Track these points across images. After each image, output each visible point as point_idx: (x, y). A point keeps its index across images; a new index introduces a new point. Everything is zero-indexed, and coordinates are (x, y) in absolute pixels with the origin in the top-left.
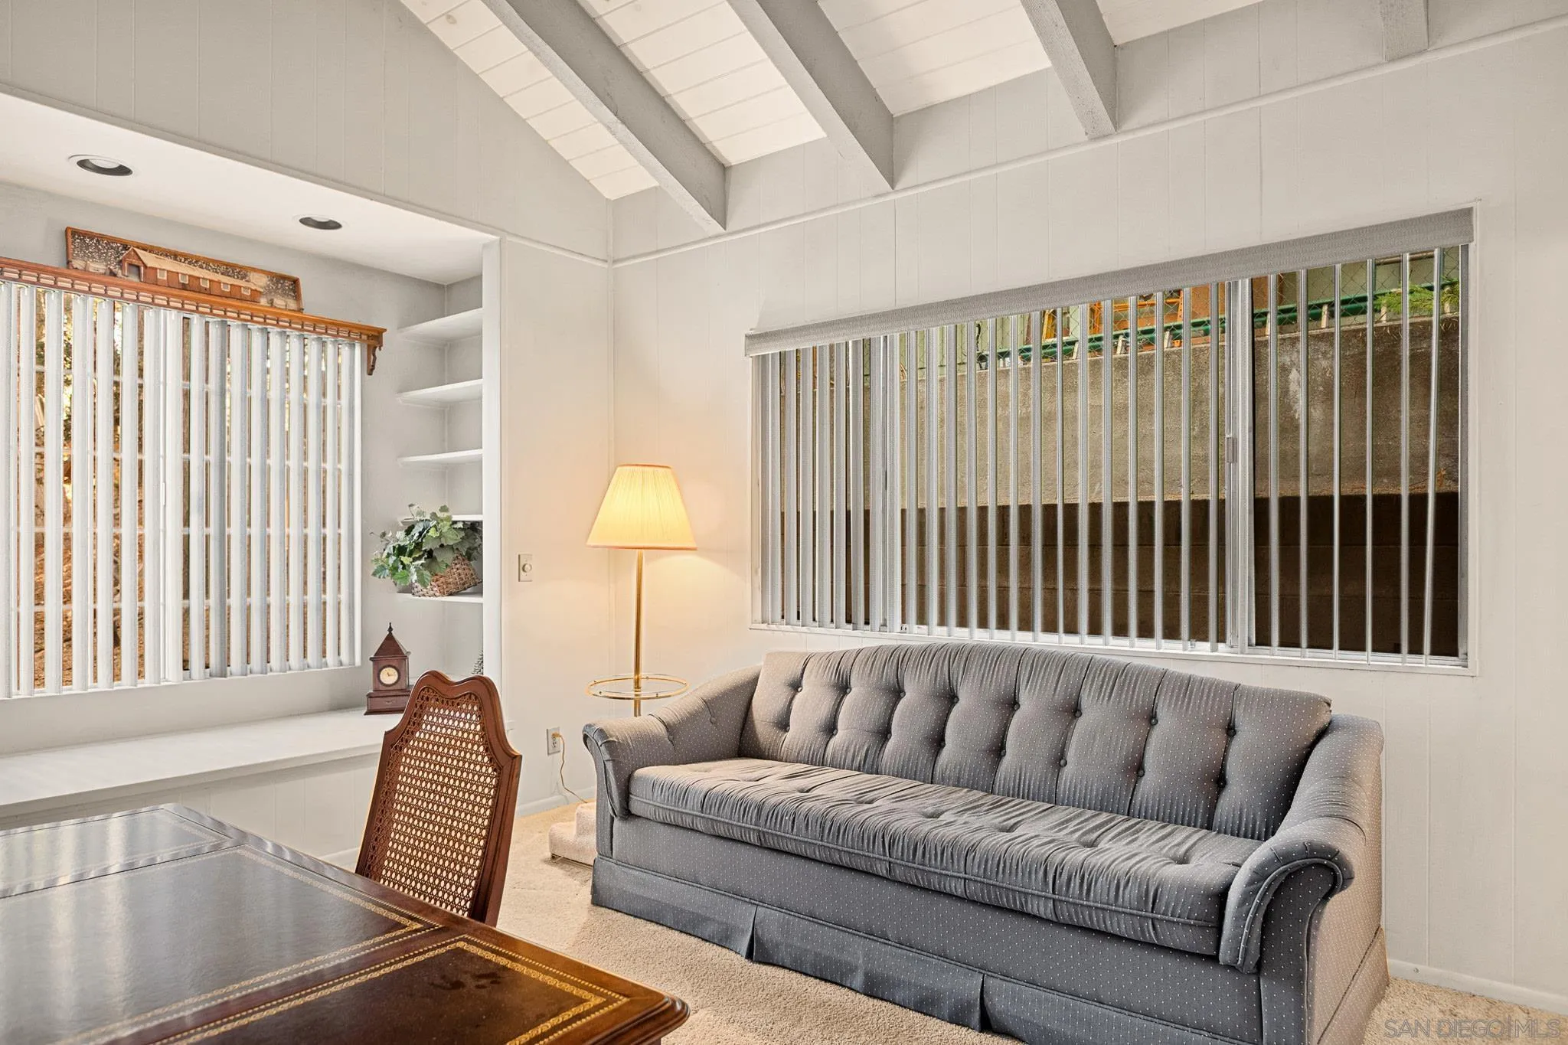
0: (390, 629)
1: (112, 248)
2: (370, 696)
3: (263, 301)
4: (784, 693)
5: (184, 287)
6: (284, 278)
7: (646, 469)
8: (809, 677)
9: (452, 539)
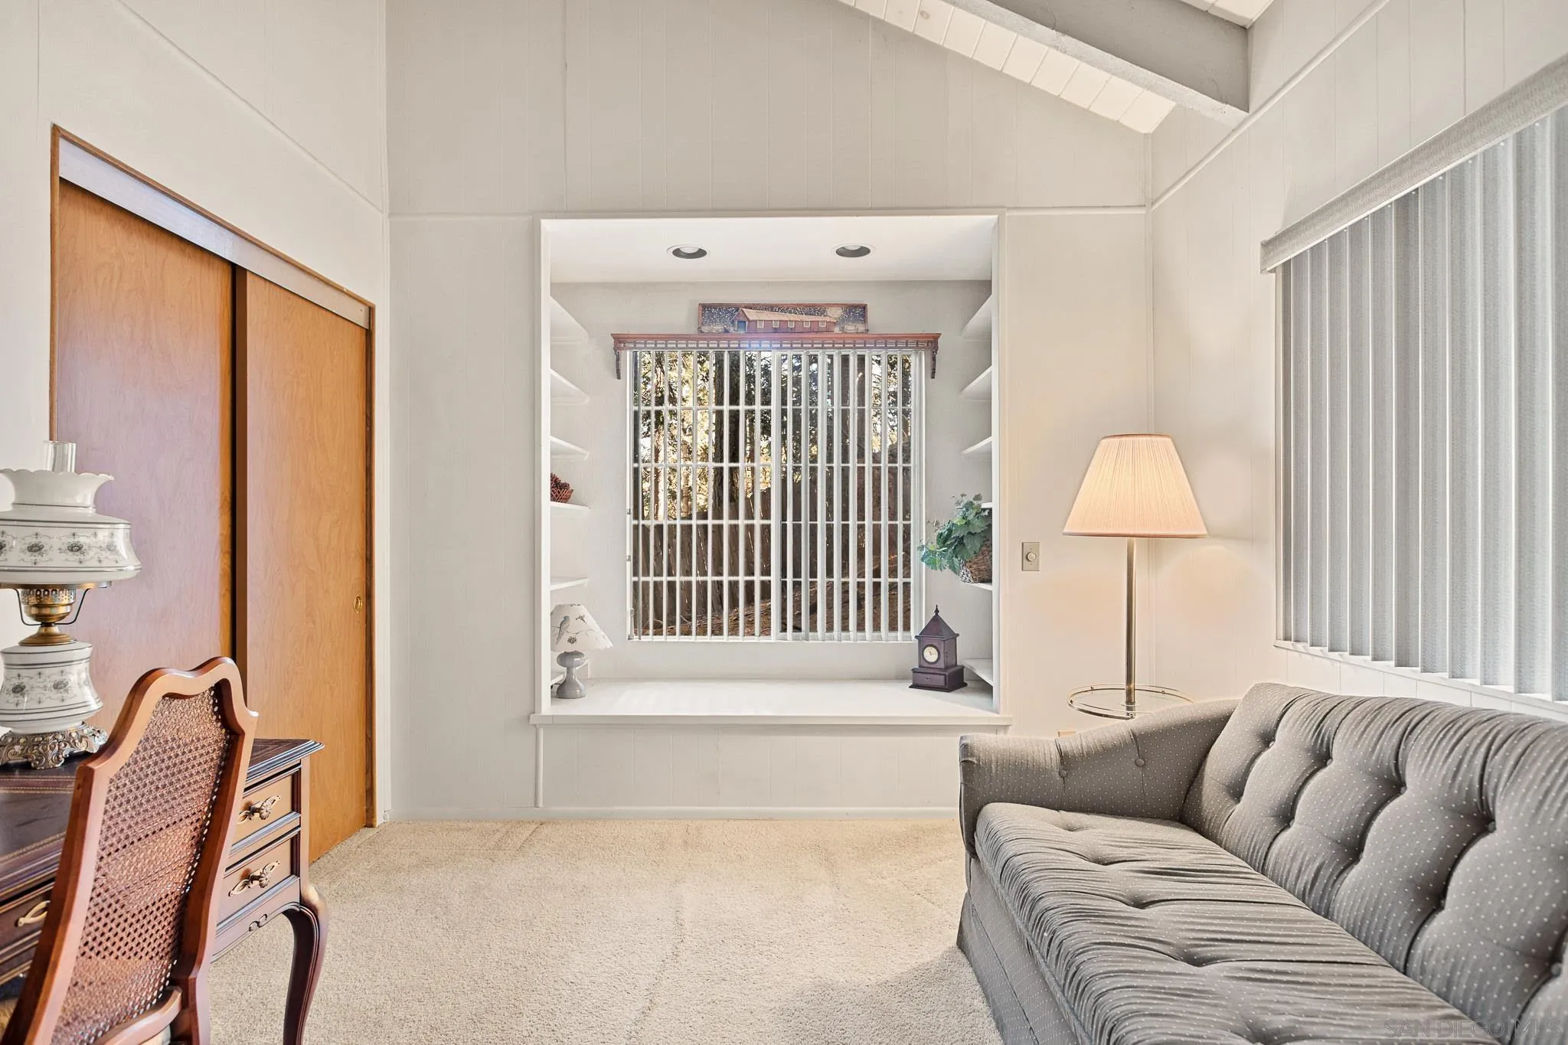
0: (937, 611)
1: (729, 312)
2: (914, 671)
3: (837, 330)
4: (1253, 744)
5: (776, 331)
6: (855, 306)
7: (1124, 439)
8: (1285, 726)
9: (979, 527)
